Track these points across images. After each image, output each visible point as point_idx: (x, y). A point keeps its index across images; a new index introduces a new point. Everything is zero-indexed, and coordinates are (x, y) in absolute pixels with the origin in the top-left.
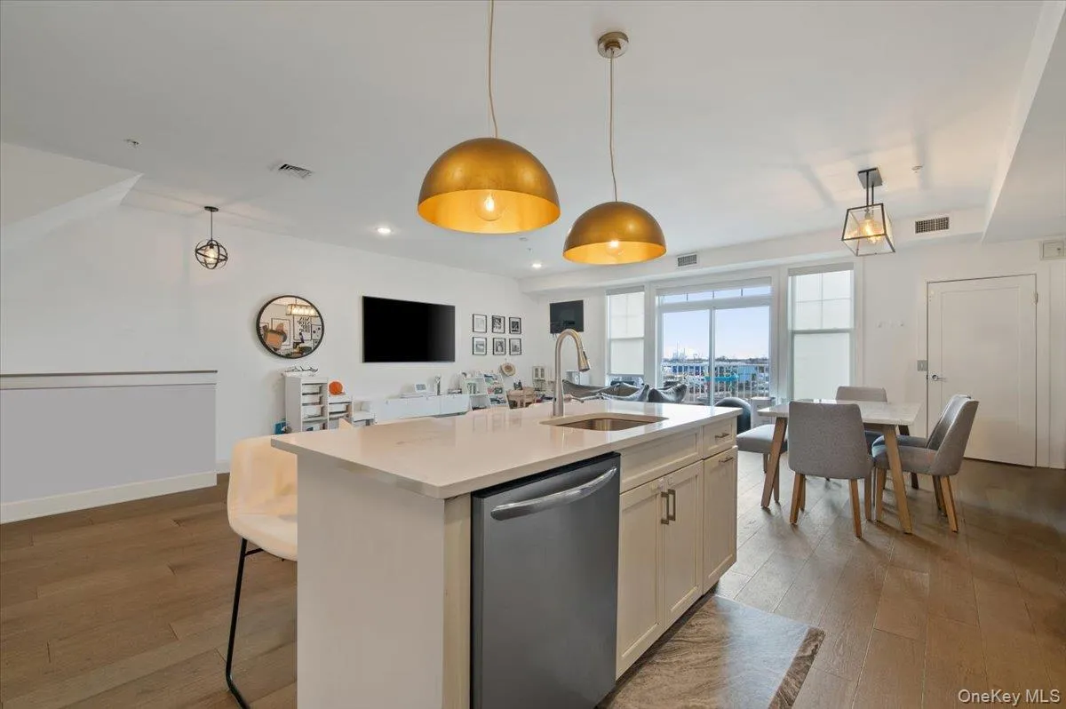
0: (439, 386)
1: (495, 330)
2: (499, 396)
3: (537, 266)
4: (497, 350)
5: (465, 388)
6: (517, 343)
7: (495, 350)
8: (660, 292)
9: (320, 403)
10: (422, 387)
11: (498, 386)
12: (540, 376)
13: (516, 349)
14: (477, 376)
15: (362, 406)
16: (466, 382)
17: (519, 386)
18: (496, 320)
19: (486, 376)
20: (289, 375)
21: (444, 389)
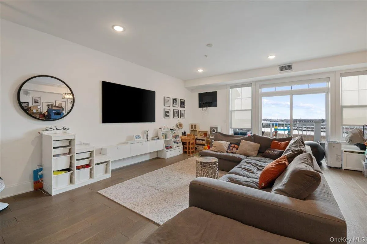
0: (147, 135)
1: (174, 105)
2: (177, 139)
3: (200, 71)
4: (175, 116)
5: (161, 136)
6: (183, 112)
7: (174, 115)
8: (261, 86)
9: (69, 153)
10: (138, 137)
11: (176, 134)
12: (194, 128)
13: (183, 115)
14: (166, 130)
15: (101, 152)
16: (161, 133)
17: (184, 134)
18: (174, 100)
19: (171, 129)
20: (45, 133)
21: (150, 137)
